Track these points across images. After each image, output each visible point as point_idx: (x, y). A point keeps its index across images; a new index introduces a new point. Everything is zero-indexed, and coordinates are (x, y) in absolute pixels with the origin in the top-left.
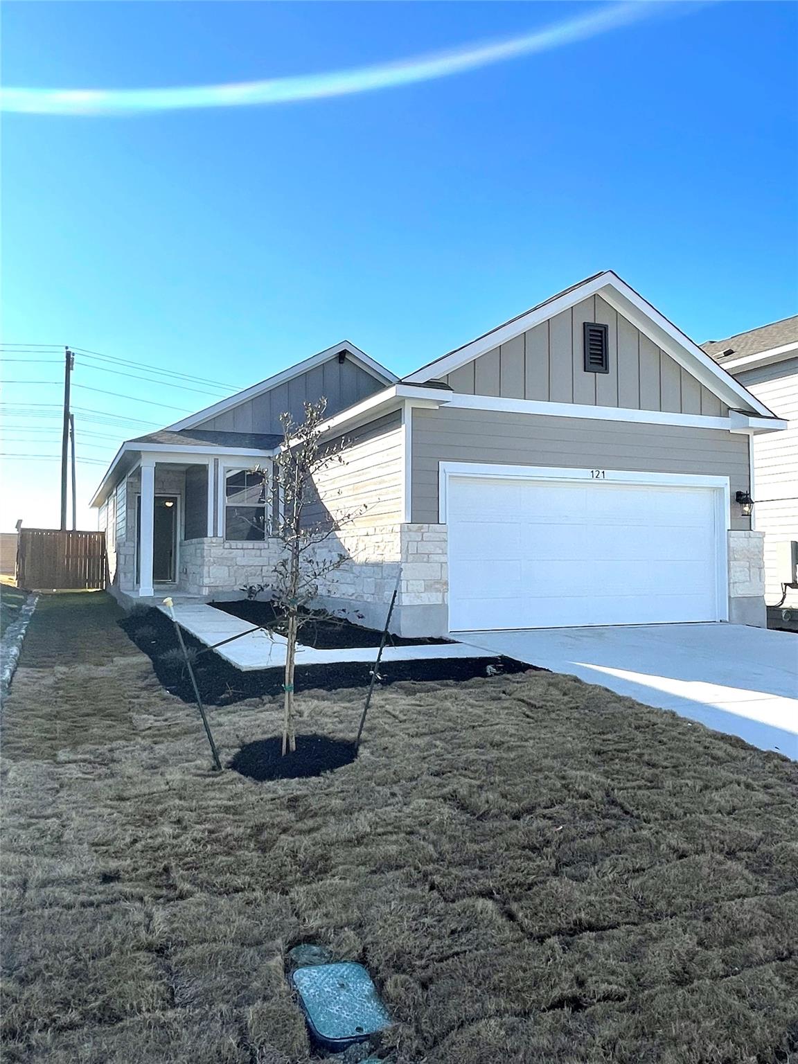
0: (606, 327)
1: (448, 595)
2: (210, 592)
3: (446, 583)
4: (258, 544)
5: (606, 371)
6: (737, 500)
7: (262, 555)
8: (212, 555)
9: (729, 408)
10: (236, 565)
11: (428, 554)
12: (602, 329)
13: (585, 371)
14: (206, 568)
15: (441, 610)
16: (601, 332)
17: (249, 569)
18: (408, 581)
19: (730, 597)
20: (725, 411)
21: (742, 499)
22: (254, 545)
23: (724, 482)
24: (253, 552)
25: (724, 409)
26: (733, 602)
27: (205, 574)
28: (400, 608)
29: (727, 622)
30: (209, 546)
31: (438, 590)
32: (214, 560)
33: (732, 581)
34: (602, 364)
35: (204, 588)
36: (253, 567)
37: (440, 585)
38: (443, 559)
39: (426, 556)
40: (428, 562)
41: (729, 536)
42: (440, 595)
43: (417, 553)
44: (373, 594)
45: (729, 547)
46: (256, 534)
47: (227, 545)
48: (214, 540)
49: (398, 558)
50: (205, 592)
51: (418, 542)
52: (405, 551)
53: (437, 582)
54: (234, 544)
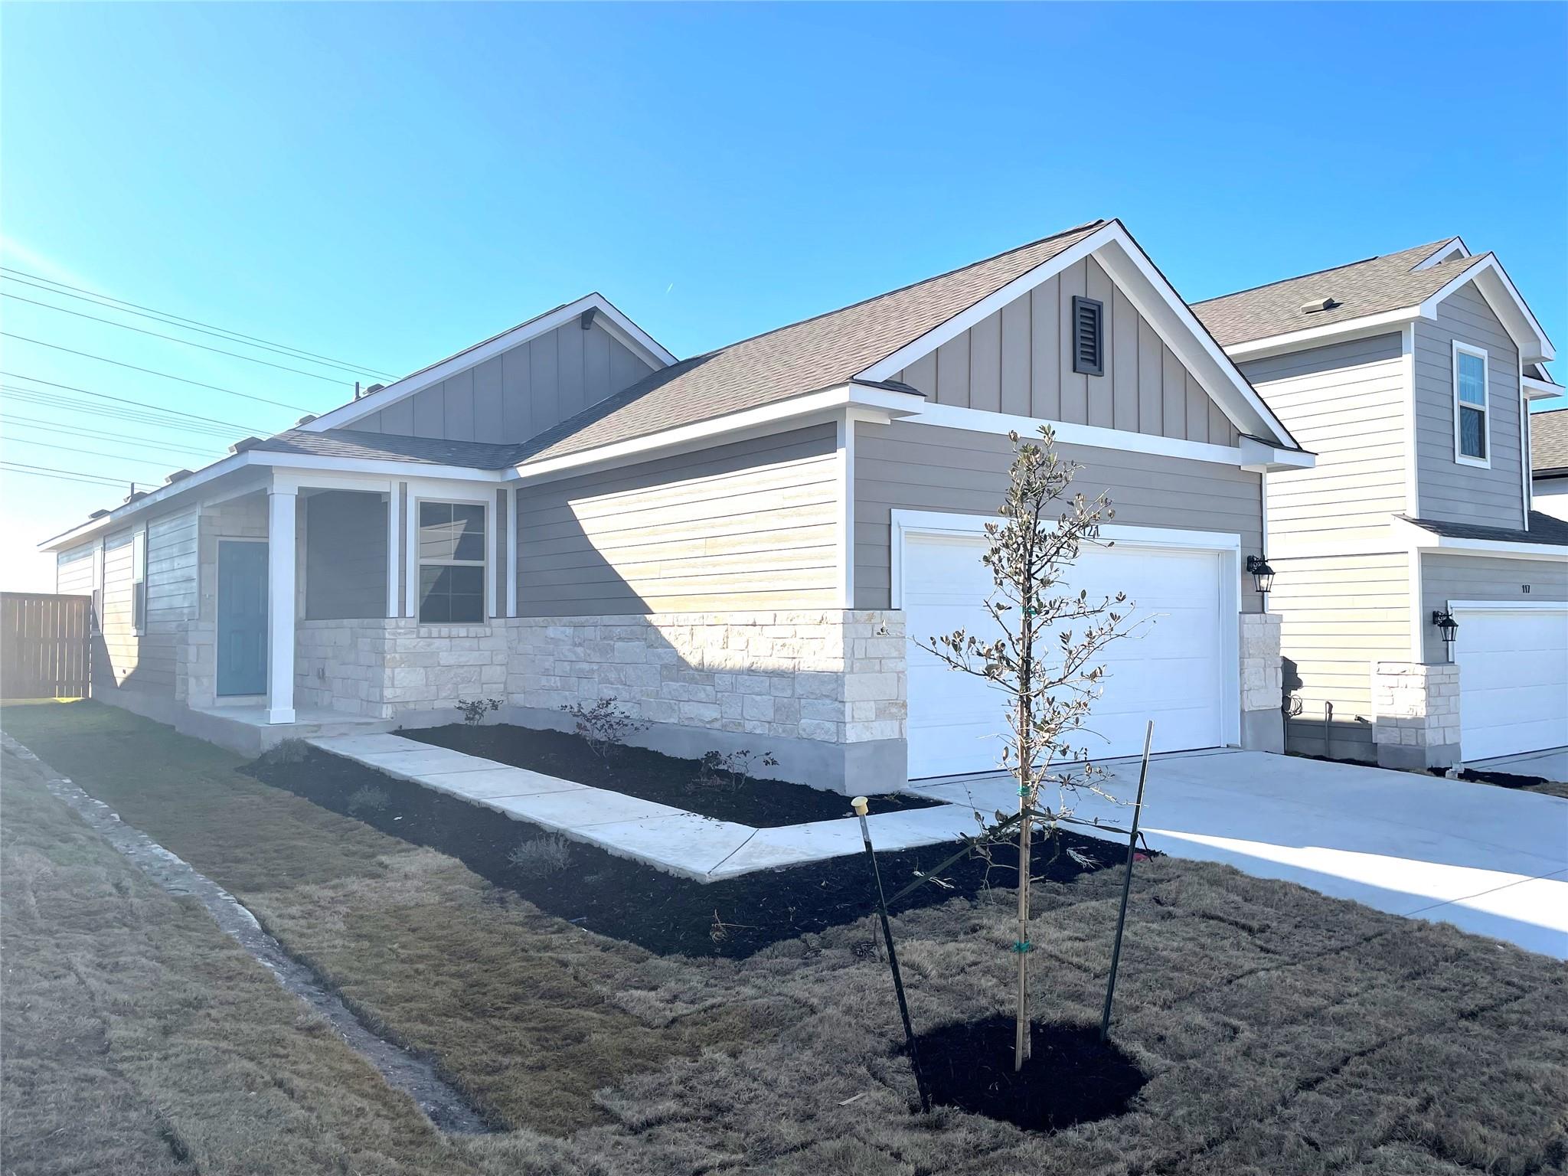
0: (1100, 306)
1: (908, 722)
2: (395, 713)
3: (904, 705)
4: (474, 629)
5: (1100, 372)
6: (1249, 569)
7: (481, 648)
8: (399, 649)
9: (1241, 434)
10: (439, 665)
11: (881, 660)
12: (1095, 308)
13: (1074, 370)
14: (388, 671)
15: (897, 748)
16: (1093, 312)
17: (461, 671)
18: (853, 702)
19: (1242, 711)
20: (1234, 438)
21: (1257, 566)
22: (468, 631)
23: (1232, 542)
24: (467, 643)
25: (1234, 434)
26: (1247, 717)
27: (387, 682)
28: (840, 746)
29: (1239, 748)
30: (394, 634)
31: (893, 717)
32: (401, 658)
33: (1246, 687)
34: (1094, 362)
35: (385, 706)
36: (466, 668)
37: (894, 707)
38: (900, 666)
39: (878, 660)
40: (881, 672)
41: (1241, 623)
42: (896, 724)
43: (866, 658)
44: (769, 723)
45: (1241, 638)
46: (472, 612)
47: (424, 631)
48: (402, 622)
49: (838, 665)
50: (387, 712)
51: (866, 639)
52: (849, 654)
53: (892, 703)
54: (435, 629)
